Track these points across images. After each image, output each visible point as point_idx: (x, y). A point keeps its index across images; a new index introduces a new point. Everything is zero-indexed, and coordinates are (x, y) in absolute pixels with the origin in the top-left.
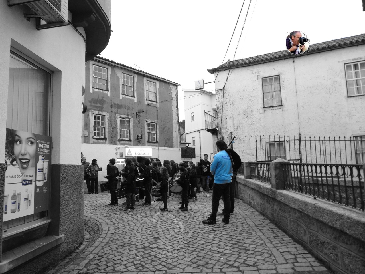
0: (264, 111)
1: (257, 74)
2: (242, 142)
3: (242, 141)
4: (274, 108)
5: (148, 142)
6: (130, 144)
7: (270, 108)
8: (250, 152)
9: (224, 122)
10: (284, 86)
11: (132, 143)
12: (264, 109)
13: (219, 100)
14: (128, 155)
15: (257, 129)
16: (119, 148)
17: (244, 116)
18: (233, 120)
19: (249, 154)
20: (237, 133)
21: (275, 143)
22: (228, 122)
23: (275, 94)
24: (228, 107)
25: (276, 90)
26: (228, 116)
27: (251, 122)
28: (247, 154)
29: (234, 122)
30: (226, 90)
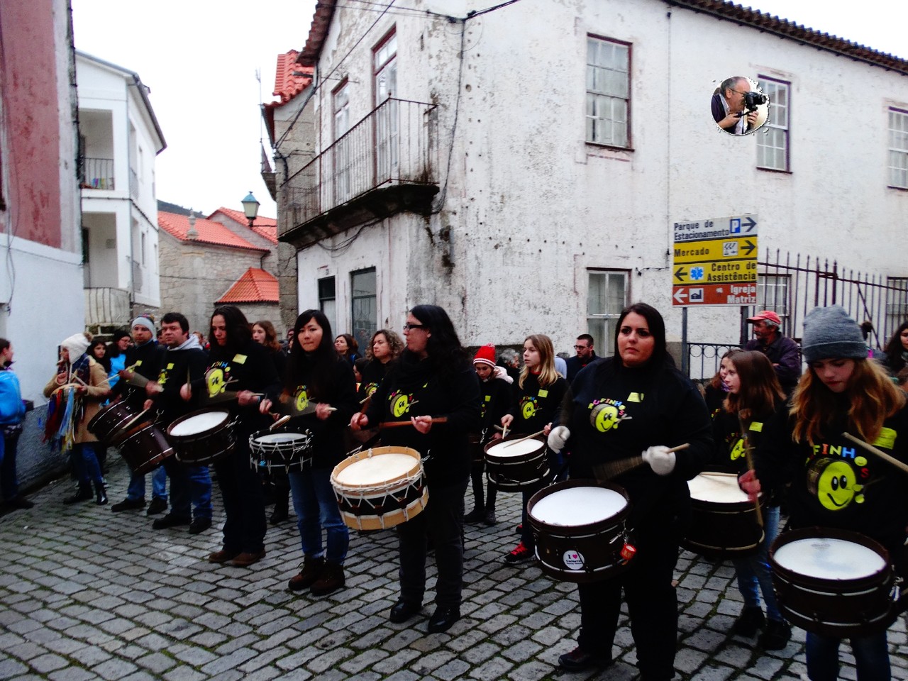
0: (587, 155)
1: (574, 12)
2: (516, 258)
3: (517, 254)
4: (612, 154)
7: (602, 150)
8: (539, 299)
9: (457, 167)
10: (641, 88)
12: (588, 147)
13: (442, 62)
15: (565, 216)
17: (529, 158)
18: (491, 167)
19: (535, 307)
20: (502, 220)
21: (604, 275)
22: (472, 170)
23: (613, 104)
24: (473, 105)
25: (616, 94)
26: (471, 143)
27: (549, 188)
28: (529, 306)
29: (491, 174)
30: (470, 30)
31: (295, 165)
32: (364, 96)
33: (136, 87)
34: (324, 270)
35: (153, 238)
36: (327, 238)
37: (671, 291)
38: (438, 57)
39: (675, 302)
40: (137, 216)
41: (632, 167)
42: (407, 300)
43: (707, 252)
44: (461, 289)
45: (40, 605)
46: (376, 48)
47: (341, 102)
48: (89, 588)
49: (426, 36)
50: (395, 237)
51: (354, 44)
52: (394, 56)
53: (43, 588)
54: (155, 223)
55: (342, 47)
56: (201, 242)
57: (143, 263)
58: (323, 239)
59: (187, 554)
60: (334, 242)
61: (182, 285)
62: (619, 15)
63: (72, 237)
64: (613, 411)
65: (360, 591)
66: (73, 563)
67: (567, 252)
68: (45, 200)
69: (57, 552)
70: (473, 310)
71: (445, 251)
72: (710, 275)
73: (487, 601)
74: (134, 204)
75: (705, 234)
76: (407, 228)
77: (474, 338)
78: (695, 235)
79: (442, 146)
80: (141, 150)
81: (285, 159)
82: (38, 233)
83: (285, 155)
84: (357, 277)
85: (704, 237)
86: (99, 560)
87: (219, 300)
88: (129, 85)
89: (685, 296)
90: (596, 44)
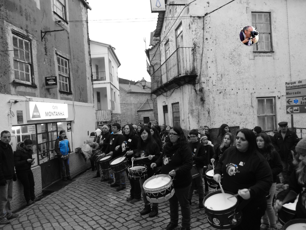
0: (254, 56)
1: (246, 5)
2: (228, 96)
3: (228, 95)
4: (265, 54)
5: (61, 92)
6: (35, 93)
7: (260, 54)
8: (238, 110)
9: (204, 67)
10: (275, 28)
11: (37, 91)
12: (254, 53)
13: (197, 32)
14: (34, 117)
15: (246, 79)
16: (16, 102)
17: (231, 60)
18: (217, 65)
19: (236, 113)
20: (222, 83)
21: (264, 99)
22: (210, 67)
23: (264, 36)
24: (209, 45)
25: (265, 32)
26: (209, 58)
27: (239, 70)
28: (234, 113)
29: (217, 68)
30: (206, 20)
31: (156, 68)
32: (174, 45)
33: (111, 49)
34: (164, 103)
35: (118, 93)
36: (165, 92)
37: (285, 108)
38: (195, 31)
39: (288, 113)
40: (112, 87)
41: (274, 58)
42: (188, 113)
43: (300, 93)
44: (208, 109)
45: (75, 213)
46: (176, 30)
47: (168, 47)
48: (88, 209)
49: (191, 24)
50: (184, 92)
51: (170, 29)
52: (182, 32)
53: (77, 208)
54: (118, 88)
55: (167, 30)
56: (132, 92)
57: (115, 101)
58: (164, 93)
59: (116, 200)
60: (166, 94)
61: (127, 106)
62: (264, 3)
63: (91, 99)
64: (234, 168)
65: (163, 219)
66: (85, 200)
67: (248, 92)
68: (83, 90)
69: (82, 196)
70: (213, 116)
71: (201, 96)
72: (301, 102)
73: (204, 227)
74: (111, 84)
75: (299, 86)
76: (188, 89)
77: (213, 125)
78: (294, 86)
79: (198, 60)
80: (113, 67)
81: (153, 66)
82: (81, 99)
83: (153, 65)
84: (174, 105)
85: (298, 87)
86: (92, 199)
87: (138, 110)
88: (108, 49)
89: (292, 110)
90: (256, 15)
